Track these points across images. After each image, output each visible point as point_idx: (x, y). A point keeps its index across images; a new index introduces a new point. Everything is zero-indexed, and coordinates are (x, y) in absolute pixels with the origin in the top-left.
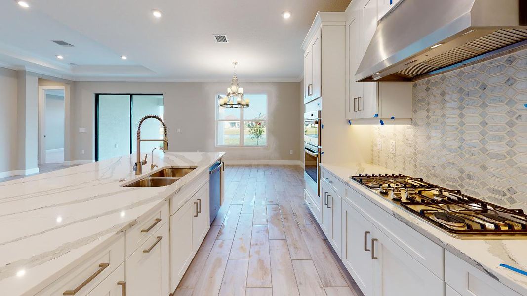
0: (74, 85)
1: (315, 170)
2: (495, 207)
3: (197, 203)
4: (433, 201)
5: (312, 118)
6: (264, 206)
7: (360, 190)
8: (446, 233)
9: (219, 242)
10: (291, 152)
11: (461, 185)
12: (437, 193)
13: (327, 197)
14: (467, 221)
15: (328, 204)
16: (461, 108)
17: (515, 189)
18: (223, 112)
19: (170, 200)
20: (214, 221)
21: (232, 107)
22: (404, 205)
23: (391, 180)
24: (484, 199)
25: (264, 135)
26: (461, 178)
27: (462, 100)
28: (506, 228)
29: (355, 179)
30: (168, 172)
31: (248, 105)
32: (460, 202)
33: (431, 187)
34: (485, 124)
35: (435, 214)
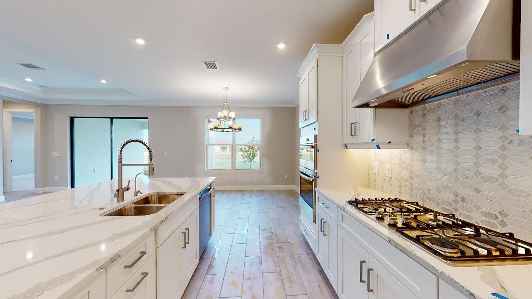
0: (45, 108)
1: (310, 195)
2: (487, 230)
3: (185, 233)
4: (428, 225)
5: (308, 142)
6: (257, 235)
7: (357, 215)
8: (441, 260)
9: (209, 277)
10: (286, 176)
11: (456, 209)
12: (432, 217)
13: (323, 223)
14: (461, 247)
15: (324, 231)
16: (456, 133)
17: (507, 212)
18: (213, 136)
19: (155, 230)
20: (204, 253)
21: (223, 131)
22: (400, 231)
23: (387, 205)
24: (477, 223)
25: (257, 159)
26: (456, 202)
27: (457, 125)
28: (498, 253)
29: (351, 204)
30: (153, 199)
31: (240, 129)
32: (454, 226)
33: (426, 211)
34: (478, 148)
35: (430, 240)
